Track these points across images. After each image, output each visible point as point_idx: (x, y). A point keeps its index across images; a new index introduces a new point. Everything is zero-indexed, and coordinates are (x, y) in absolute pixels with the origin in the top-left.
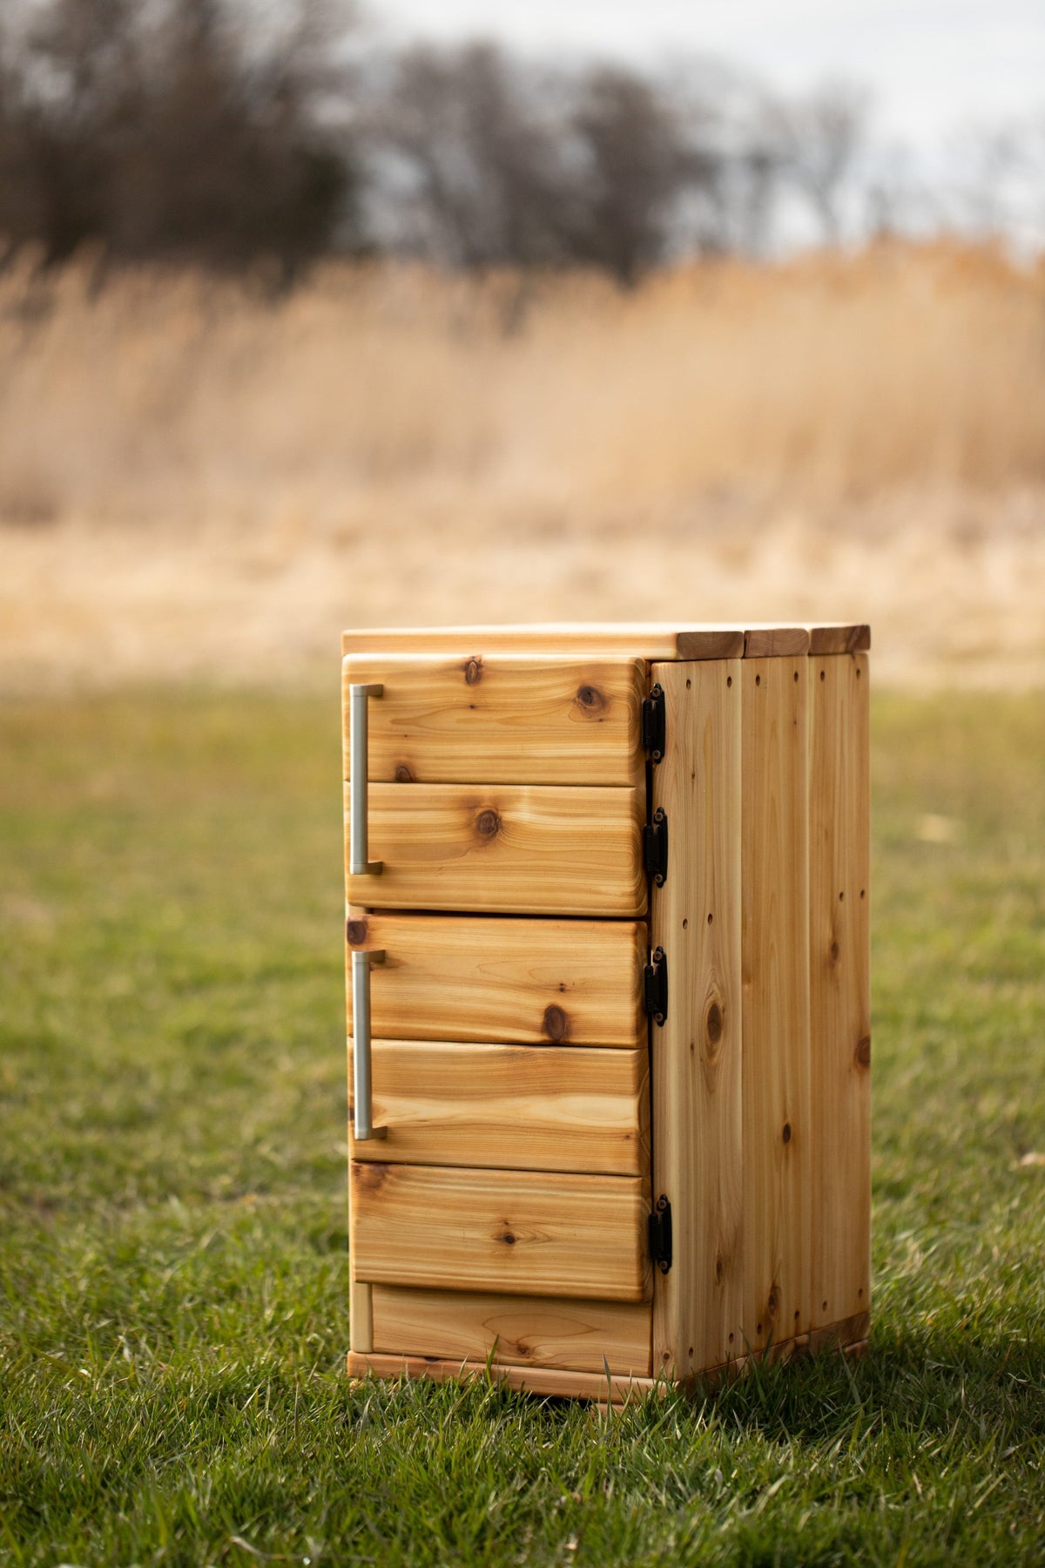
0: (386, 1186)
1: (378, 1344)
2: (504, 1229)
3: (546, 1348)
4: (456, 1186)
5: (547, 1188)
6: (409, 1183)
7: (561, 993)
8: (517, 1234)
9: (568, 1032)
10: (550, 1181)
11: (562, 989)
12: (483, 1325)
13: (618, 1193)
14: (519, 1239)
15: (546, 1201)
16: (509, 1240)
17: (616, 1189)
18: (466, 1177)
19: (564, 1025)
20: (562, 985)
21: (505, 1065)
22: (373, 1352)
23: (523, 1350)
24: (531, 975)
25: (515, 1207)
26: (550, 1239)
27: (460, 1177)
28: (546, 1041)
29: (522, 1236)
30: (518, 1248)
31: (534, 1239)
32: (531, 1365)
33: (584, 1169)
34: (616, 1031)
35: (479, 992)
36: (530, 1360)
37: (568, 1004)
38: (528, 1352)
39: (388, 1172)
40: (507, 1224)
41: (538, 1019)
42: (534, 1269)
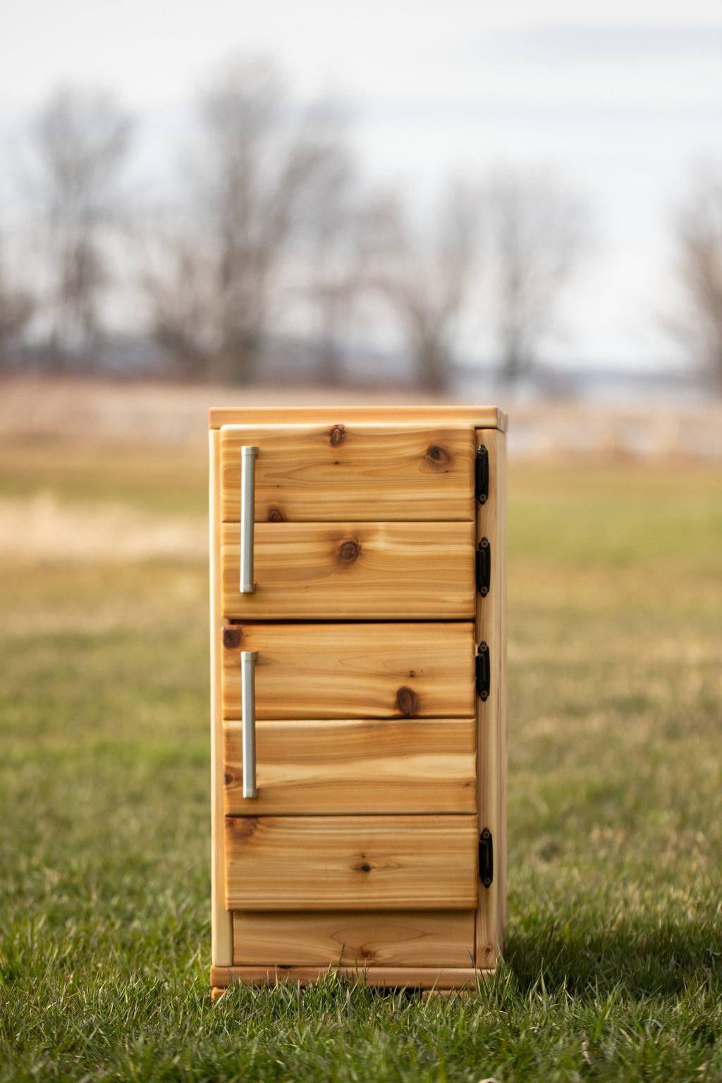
0: (257, 834)
1: (238, 959)
2: (361, 861)
3: (385, 952)
4: (319, 830)
5: (398, 828)
6: (278, 830)
7: (411, 678)
8: (372, 863)
9: (417, 706)
10: (401, 822)
11: (412, 675)
12: (331, 937)
13: (459, 827)
14: (374, 868)
15: (399, 837)
16: (366, 869)
17: (457, 825)
18: (330, 823)
19: (413, 700)
20: (412, 672)
21: (363, 735)
22: (233, 965)
23: (365, 954)
24: (385, 666)
25: (370, 844)
26: (400, 866)
27: (324, 823)
28: (397, 715)
29: (377, 865)
30: (373, 875)
31: (387, 867)
32: (372, 965)
33: (432, 810)
34: (458, 705)
35: (340, 680)
36: (372, 961)
37: (416, 686)
38: (369, 956)
39: (259, 823)
40: (363, 857)
41: (392, 699)
42: (386, 890)
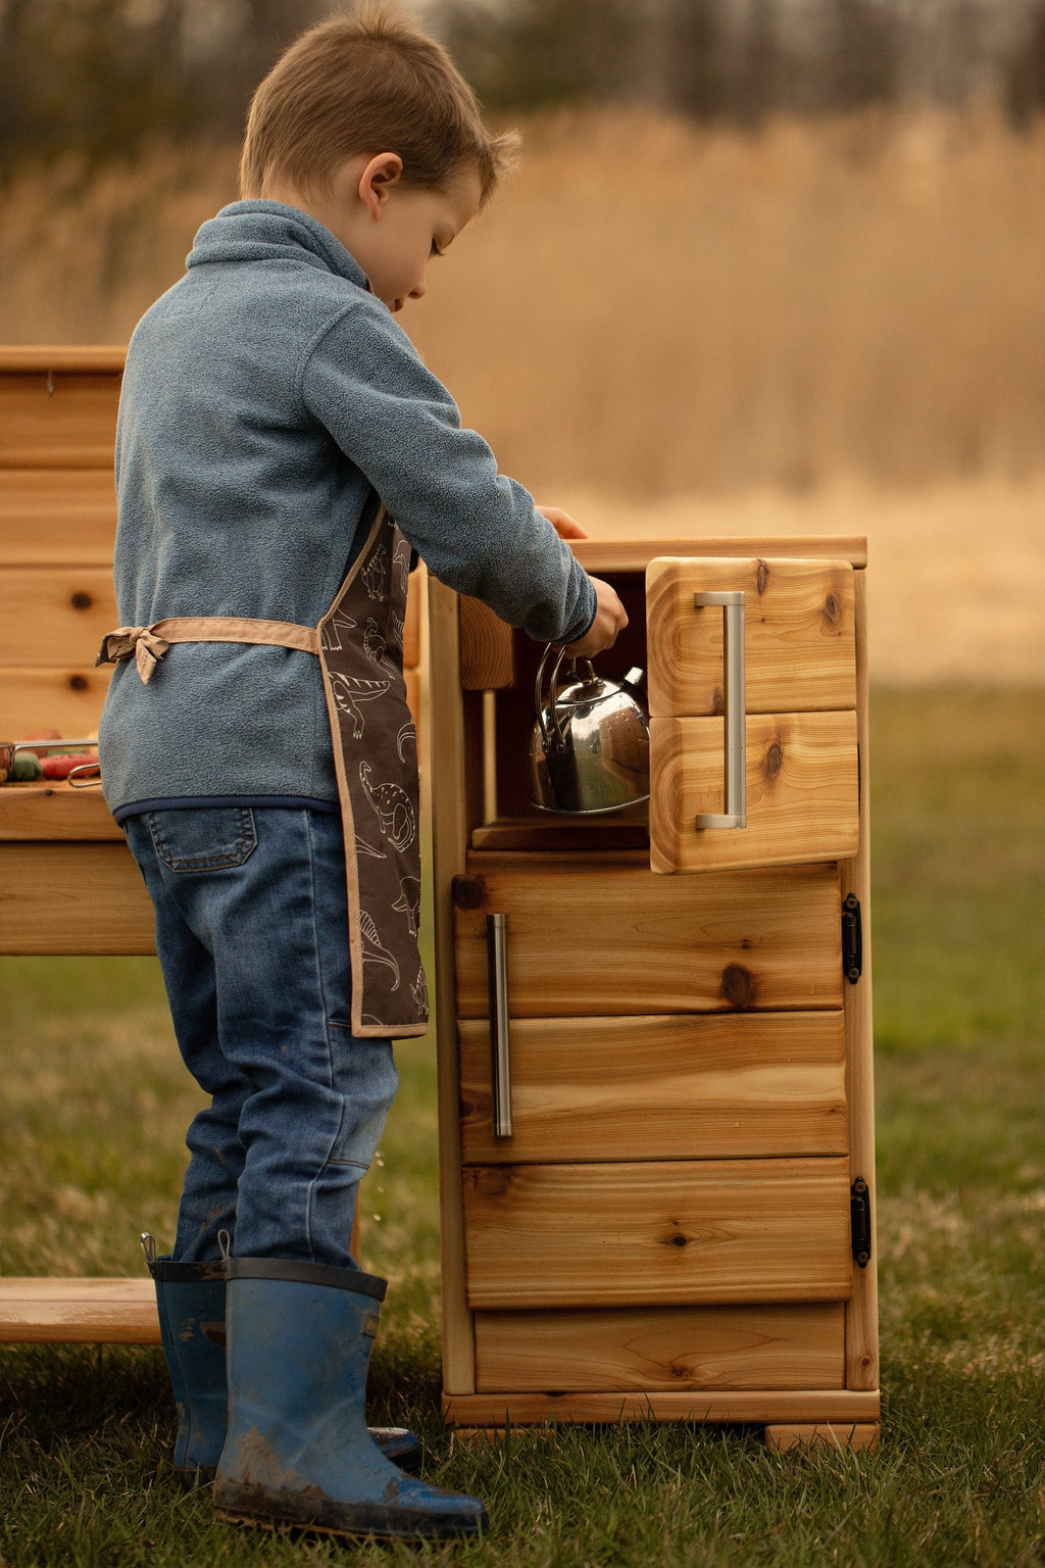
0: (512, 1191)
1: (484, 1383)
2: (673, 1230)
3: (709, 1368)
4: (609, 1183)
5: (728, 1178)
6: (545, 1186)
7: (744, 951)
8: (688, 1233)
9: (754, 994)
10: (733, 1170)
11: (746, 945)
12: (625, 1347)
13: (822, 1176)
14: (692, 1239)
15: (733, 1193)
16: (680, 1241)
17: (818, 1172)
18: (623, 1173)
19: (749, 985)
20: (745, 941)
21: (673, 1038)
22: (476, 1393)
23: (678, 1372)
24: (704, 932)
25: (684, 1204)
26: (733, 1236)
27: (613, 1174)
28: (722, 1008)
29: (696, 1236)
30: (690, 1251)
31: (713, 1238)
32: (689, 1389)
33: (779, 1151)
34: (820, 990)
35: (635, 956)
36: (688, 1383)
37: (756, 964)
38: (684, 1373)
39: (516, 1175)
40: (676, 1223)
41: (715, 983)
42: (712, 1273)
